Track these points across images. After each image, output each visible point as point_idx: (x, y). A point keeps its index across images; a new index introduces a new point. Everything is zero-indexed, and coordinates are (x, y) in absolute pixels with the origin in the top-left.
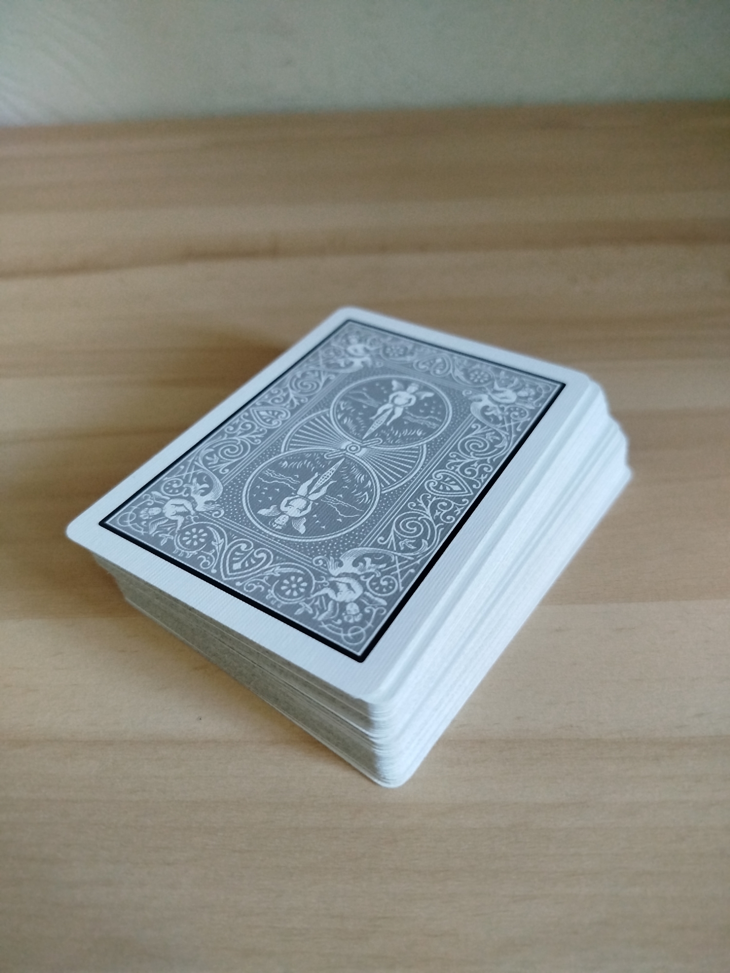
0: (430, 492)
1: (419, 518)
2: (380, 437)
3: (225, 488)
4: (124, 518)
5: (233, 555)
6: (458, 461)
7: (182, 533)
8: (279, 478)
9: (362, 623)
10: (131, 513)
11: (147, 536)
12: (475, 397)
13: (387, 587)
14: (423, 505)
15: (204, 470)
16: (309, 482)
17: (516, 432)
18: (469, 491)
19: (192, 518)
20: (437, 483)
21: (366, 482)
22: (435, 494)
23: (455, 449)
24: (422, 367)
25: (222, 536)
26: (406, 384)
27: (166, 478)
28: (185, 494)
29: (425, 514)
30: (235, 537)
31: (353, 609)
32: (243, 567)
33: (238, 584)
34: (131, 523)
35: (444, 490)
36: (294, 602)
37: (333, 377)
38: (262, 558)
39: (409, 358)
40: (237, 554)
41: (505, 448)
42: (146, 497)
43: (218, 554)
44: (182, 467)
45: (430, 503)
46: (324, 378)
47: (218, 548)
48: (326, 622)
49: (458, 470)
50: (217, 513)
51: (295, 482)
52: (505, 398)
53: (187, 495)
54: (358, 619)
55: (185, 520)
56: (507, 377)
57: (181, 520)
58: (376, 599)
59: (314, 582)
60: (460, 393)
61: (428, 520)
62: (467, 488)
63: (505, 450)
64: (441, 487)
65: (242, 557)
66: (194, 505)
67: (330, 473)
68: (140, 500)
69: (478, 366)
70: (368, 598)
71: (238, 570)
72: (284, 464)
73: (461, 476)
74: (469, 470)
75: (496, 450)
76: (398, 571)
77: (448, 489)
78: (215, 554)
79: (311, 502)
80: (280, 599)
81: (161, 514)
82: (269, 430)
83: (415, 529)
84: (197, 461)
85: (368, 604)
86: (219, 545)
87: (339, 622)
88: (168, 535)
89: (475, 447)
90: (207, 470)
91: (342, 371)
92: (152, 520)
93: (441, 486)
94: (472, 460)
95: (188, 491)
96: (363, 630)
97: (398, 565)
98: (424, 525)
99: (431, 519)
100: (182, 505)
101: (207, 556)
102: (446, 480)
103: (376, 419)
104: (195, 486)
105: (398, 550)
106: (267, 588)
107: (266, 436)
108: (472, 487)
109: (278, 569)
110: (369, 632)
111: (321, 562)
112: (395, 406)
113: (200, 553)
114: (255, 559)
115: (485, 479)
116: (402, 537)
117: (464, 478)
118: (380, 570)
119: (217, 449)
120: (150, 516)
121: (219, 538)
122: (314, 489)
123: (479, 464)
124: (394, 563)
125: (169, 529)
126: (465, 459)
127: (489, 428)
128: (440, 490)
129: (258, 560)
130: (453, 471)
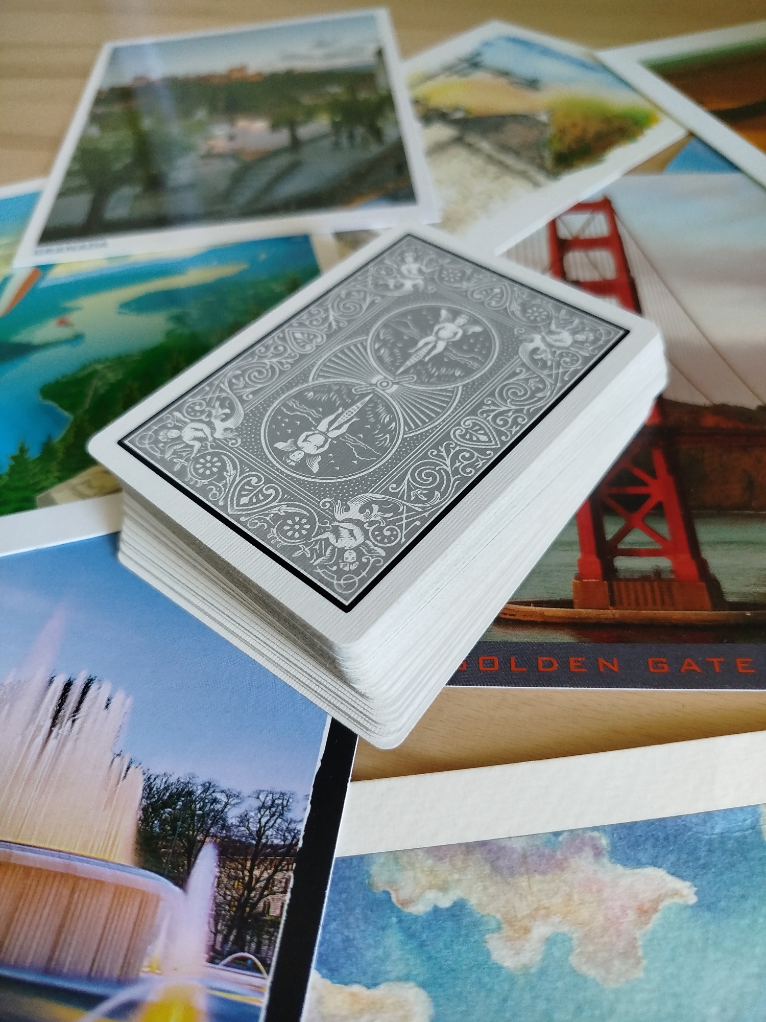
0: (454, 439)
1: (437, 468)
2: (415, 374)
3: (246, 415)
4: (143, 438)
5: (242, 489)
6: (492, 408)
7: (196, 460)
8: (301, 410)
9: (357, 572)
10: (150, 433)
11: (162, 461)
12: (525, 336)
13: (389, 537)
14: (445, 455)
15: (228, 393)
16: (332, 417)
17: (563, 380)
18: (496, 442)
19: (209, 444)
20: (464, 430)
21: (390, 423)
22: (459, 443)
23: (492, 394)
24: (477, 296)
25: (235, 468)
26: (455, 314)
27: (190, 400)
28: (206, 417)
29: (444, 463)
30: (248, 470)
31: (350, 556)
32: (250, 503)
33: (243, 519)
34: (149, 443)
35: (471, 439)
36: (293, 543)
37: (378, 300)
38: (271, 494)
39: (464, 285)
40: (247, 487)
41: (546, 398)
42: (168, 418)
43: (228, 485)
44: (207, 388)
45: (453, 452)
46: (368, 300)
47: (229, 480)
48: (322, 566)
49: (490, 418)
50: (234, 441)
51: (317, 416)
52: (560, 341)
53: (208, 419)
54: (353, 567)
55: (202, 446)
56: (568, 317)
57: (197, 445)
58: (376, 548)
59: (318, 524)
60: (511, 330)
61: (445, 470)
62: (495, 439)
63: (546, 400)
64: (468, 437)
65: (251, 491)
66: (213, 429)
67: (355, 409)
68: (161, 420)
69: (538, 301)
70: (367, 546)
71: (244, 505)
72: (309, 395)
73: (491, 426)
74: (501, 420)
75: (536, 399)
76: (404, 521)
77: (475, 439)
78: (225, 485)
79: (330, 440)
80: (280, 538)
81: (180, 438)
82: (300, 355)
83: (431, 479)
84: (223, 383)
85: (366, 553)
86: (230, 476)
87: (335, 568)
88: (182, 461)
89: (515, 394)
90: (231, 393)
91: (388, 294)
92: (170, 443)
93: (468, 435)
94: (508, 408)
95: (210, 415)
96: (357, 579)
97: (404, 516)
98: (441, 475)
99: (449, 469)
100: (201, 430)
101: (216, 486)
102: (474, 429)
103: (417, 351)
104: (218, 411)
105: (409, 500)
106: (270, 526)
107: (297, 362)
108: (500, 439)
109: (284, 508)
110: (362, 581)
111: (328, 505)
112: (438, 339)
113: (210, 483)
114: (263, 495)
115: (517, 431)
116: (414, 486)
117: (494, 428)
118: (385, 519)
119: (244, 372)
120: (168, 439)
121: (232, 468)
122: (336, 425)
123: (514, 413)
124: (402, 513)
125: (184, 454)
126: (499, 406)
127: (534, 373)
128: (466, 439)
129: (266, 497)
130: (485, 419)
